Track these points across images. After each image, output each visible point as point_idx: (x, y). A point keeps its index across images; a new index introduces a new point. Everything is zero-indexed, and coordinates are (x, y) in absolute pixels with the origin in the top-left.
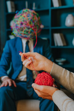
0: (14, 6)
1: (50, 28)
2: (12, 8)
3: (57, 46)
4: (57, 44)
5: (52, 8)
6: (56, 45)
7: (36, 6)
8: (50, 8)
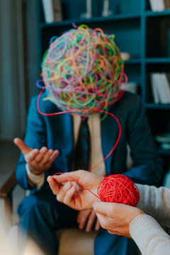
0: (59, 8)
1: (144, 61)
2: (55, 11)
3: (160, 103)
4: (159, 98)
5: (149, 13)
6: (156, 101)
7: (110, 8)
8: (143, 15)
